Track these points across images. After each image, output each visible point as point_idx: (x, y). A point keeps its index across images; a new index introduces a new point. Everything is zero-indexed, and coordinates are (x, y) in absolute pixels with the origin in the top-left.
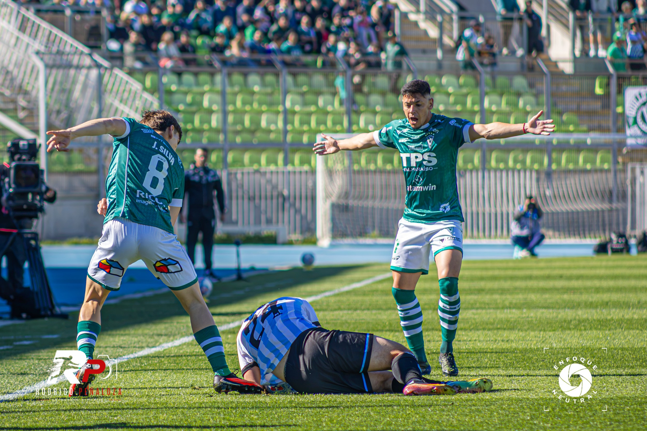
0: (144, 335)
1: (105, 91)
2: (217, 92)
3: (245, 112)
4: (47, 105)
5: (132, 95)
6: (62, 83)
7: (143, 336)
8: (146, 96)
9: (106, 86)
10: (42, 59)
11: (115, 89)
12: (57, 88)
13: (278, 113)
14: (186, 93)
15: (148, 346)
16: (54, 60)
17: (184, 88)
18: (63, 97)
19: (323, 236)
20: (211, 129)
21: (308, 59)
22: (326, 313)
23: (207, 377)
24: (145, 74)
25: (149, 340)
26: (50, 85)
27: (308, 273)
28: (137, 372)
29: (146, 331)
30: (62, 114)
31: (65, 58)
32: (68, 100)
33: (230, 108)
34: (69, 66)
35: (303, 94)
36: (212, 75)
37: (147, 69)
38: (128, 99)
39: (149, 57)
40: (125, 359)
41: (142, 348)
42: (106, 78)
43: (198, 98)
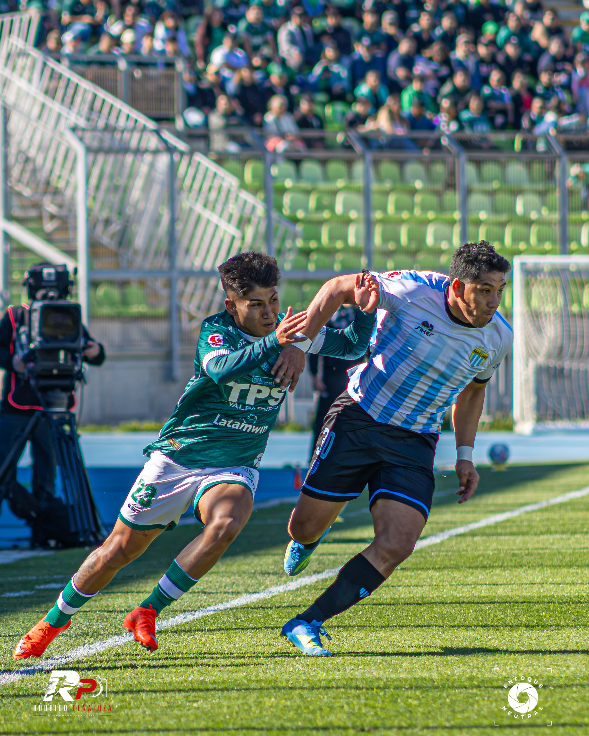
0: (240, 573)
1: (181, 189)
2: (357, 191)
3: (402, 222)
4: (89, 211)
5: (223, 195)
6: (112, 177)
7: (240, 576)
8: (245, 195)
9: (183, 180)
10: (81, 139)
11: (196, 186)
12: (105, 183)
13: (452, 223)
14: (308, 192)
15: (247, 592)
16: (101, 140)
17: (305, 185)
18: (115, 198)
19: (523, 418)
20: (347, 249)
21: (500, 138)
22: (527, 538)
23: (339, 640)
24: (243, 162)
25: (249, 581)
26: (94, 181)
27: (500, 474)
28: (230, 632)
29: (245, 568)
30: (114, 225)
31: (118, 136)
32: (123, 203)
33: (378, 215)
34: (124, 150)
35: (492, 193)
36: (349, 163)
37: (247, 153)
38: (216, 201)
39: (249, 135)
40: (210, 611)
41: (238, 593)
42: (182, 169)
43: (326, 200)
